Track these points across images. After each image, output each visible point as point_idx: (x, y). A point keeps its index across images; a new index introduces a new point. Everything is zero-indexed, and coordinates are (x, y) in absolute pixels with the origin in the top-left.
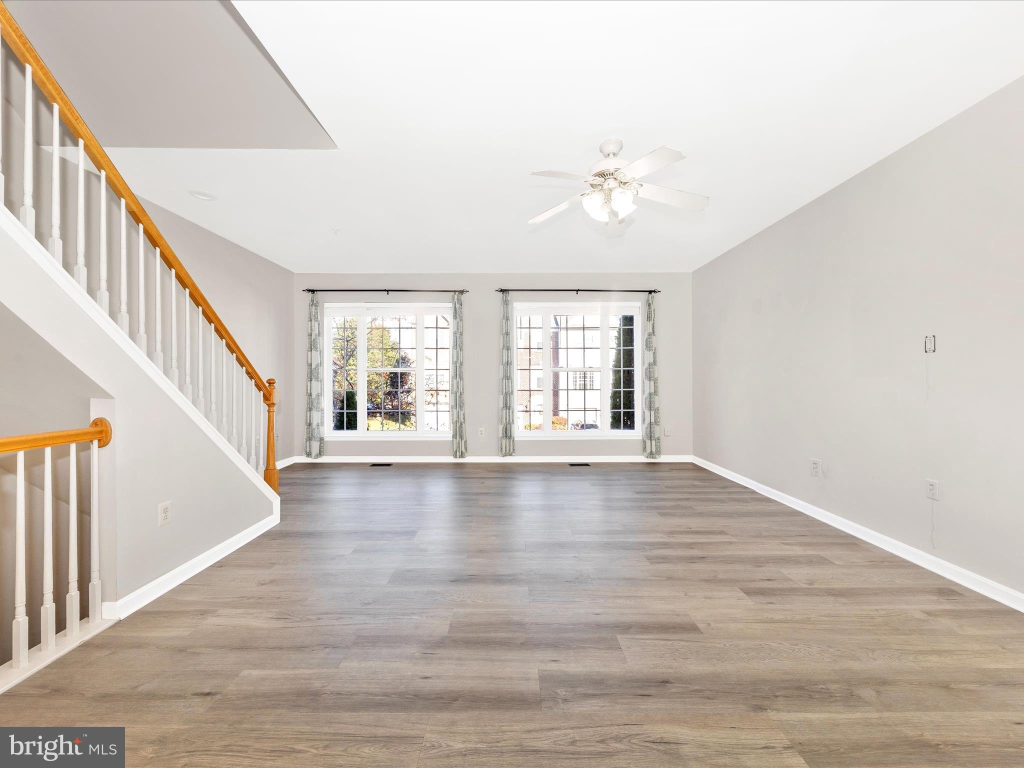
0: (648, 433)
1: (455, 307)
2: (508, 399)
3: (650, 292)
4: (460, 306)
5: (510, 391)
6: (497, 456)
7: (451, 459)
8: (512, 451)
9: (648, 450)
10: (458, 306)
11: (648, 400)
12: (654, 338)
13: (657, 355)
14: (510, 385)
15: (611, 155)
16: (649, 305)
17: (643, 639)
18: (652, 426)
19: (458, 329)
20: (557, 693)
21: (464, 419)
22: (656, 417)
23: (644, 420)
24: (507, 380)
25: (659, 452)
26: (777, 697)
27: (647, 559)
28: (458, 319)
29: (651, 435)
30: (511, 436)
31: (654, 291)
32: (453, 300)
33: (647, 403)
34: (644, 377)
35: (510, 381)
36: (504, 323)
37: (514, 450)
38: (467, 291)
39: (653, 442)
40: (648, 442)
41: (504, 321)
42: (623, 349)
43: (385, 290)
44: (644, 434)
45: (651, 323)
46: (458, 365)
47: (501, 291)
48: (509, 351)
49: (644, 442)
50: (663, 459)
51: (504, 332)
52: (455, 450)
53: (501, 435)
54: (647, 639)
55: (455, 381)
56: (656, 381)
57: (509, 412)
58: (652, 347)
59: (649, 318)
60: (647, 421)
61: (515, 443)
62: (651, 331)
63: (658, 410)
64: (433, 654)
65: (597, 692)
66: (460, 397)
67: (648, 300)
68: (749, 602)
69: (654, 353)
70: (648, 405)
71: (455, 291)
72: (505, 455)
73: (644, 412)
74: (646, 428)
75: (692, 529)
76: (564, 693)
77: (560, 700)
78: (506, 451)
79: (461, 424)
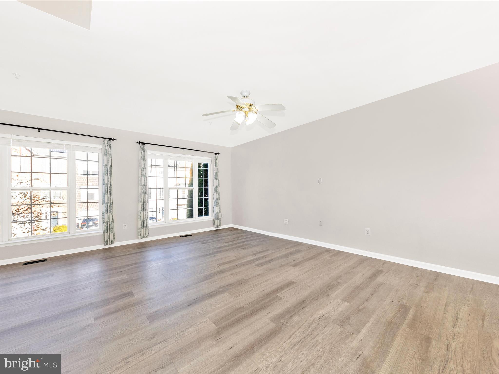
0: (216, 217)
1: (105, 148)
2: (145, 205)
3: (216, 154)
4: (110, 148)
5: (146, 201)
6: (136, 239)
7: (102, 247)
8: (147, 234)
9: (216, 224)
10: (107, 148)
11: (216, 202)
12: (218, 175)
13: (220, 181)
14: (146, 197)
15: (246, 97)
16: (216, 159)
17: (285, 292)
18: (218, 213)
19: (108, 162)
20: (282, 322)
21: (113, 220)
22: (219, 209)
23: (214, 211)
24: (144, 195)
25: (220, 225)
26: (328, 291)
27: (257, 266)
28: (108, 156)
29: (217, 217)
30: (146, 226)
31: (218, 154)
32: (104, 144)
33: (215, 203)
34: (214, 191)
35: (146, 195)
36: (142, 162)
37: (148, 234)
38: (115, 140)
39: (218, 221)
40: (216, 221)
41: (142, 160)
42: (204, 179)
43: (38, 128)
44: (214, 217)
45: (217, 167)
46: (109, 186)
47: (140, 143)
48: (146, 178)
49: (214, 221)
50: (222, 227)
51: (142, 167)
52: (106, 240)
53: (140, 226)
54: (286, 291)
55: (106, 196)
56: (219, 193)
57: (146, 213)
58: (217, 178)
59: (216, 165)
60: (215, 211)
61: (149, 230)
62: (217, 171)
63: (220, 206)
64: (221, 338)
65: (292, 314)
66: (110, 206)
67: (215, 157)
68: (296, 269)
69: (218, 181)
70: (216, 204)
71: (105, 138)
72: (143, 237)
73: (214, 208)
74: (215, 214)
75: (259, 251)
76: (284, 321)
77: (285, 324)
78: (143, 235)
79: (111, 223)
